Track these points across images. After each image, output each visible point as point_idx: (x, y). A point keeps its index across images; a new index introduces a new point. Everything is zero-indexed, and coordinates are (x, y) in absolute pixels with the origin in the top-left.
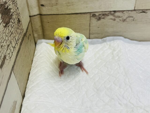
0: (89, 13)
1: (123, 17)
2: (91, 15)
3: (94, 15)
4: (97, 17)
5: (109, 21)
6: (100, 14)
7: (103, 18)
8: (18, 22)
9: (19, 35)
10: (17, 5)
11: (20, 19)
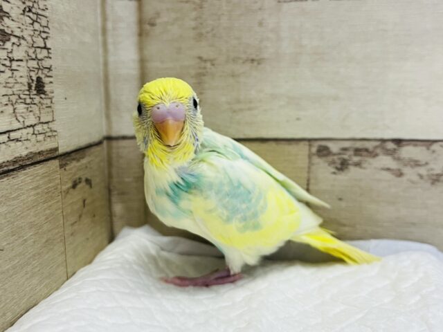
0: (307, 143)
2: (314, 150)
3: (323, 152)
4: (335, 157)
5: (378, 176)
6: (345, 149)
7: (358, 164)
8: (34, 85)
9: (22, 129)
10: (47, 38)
11: (47, 88)
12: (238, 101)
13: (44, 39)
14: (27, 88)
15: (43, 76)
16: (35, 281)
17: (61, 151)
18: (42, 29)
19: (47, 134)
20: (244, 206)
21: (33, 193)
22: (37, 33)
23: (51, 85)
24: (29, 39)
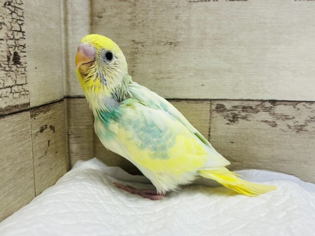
0: (209, 102)
1: (297, 119)
2: (214, 107)
3: (220, 108)
4: (229, 113)
5: (259, 126)
6: (236, 107)
7: (244, 118)
8: (12, 58)
9: (2, 88)
10: (22, 24)
11: (22, 60)
12: (161, 73)
13: (20, 25)
14: (6, 59)
15: (19, 52)
16: (11, 198)
17: (32, 105)
18: (18, 18)
19: (21, 93)
20: (155, 140)
21: (10, 134)
22: (15, 20)
23: (25, 58)
24: (8, 24)
